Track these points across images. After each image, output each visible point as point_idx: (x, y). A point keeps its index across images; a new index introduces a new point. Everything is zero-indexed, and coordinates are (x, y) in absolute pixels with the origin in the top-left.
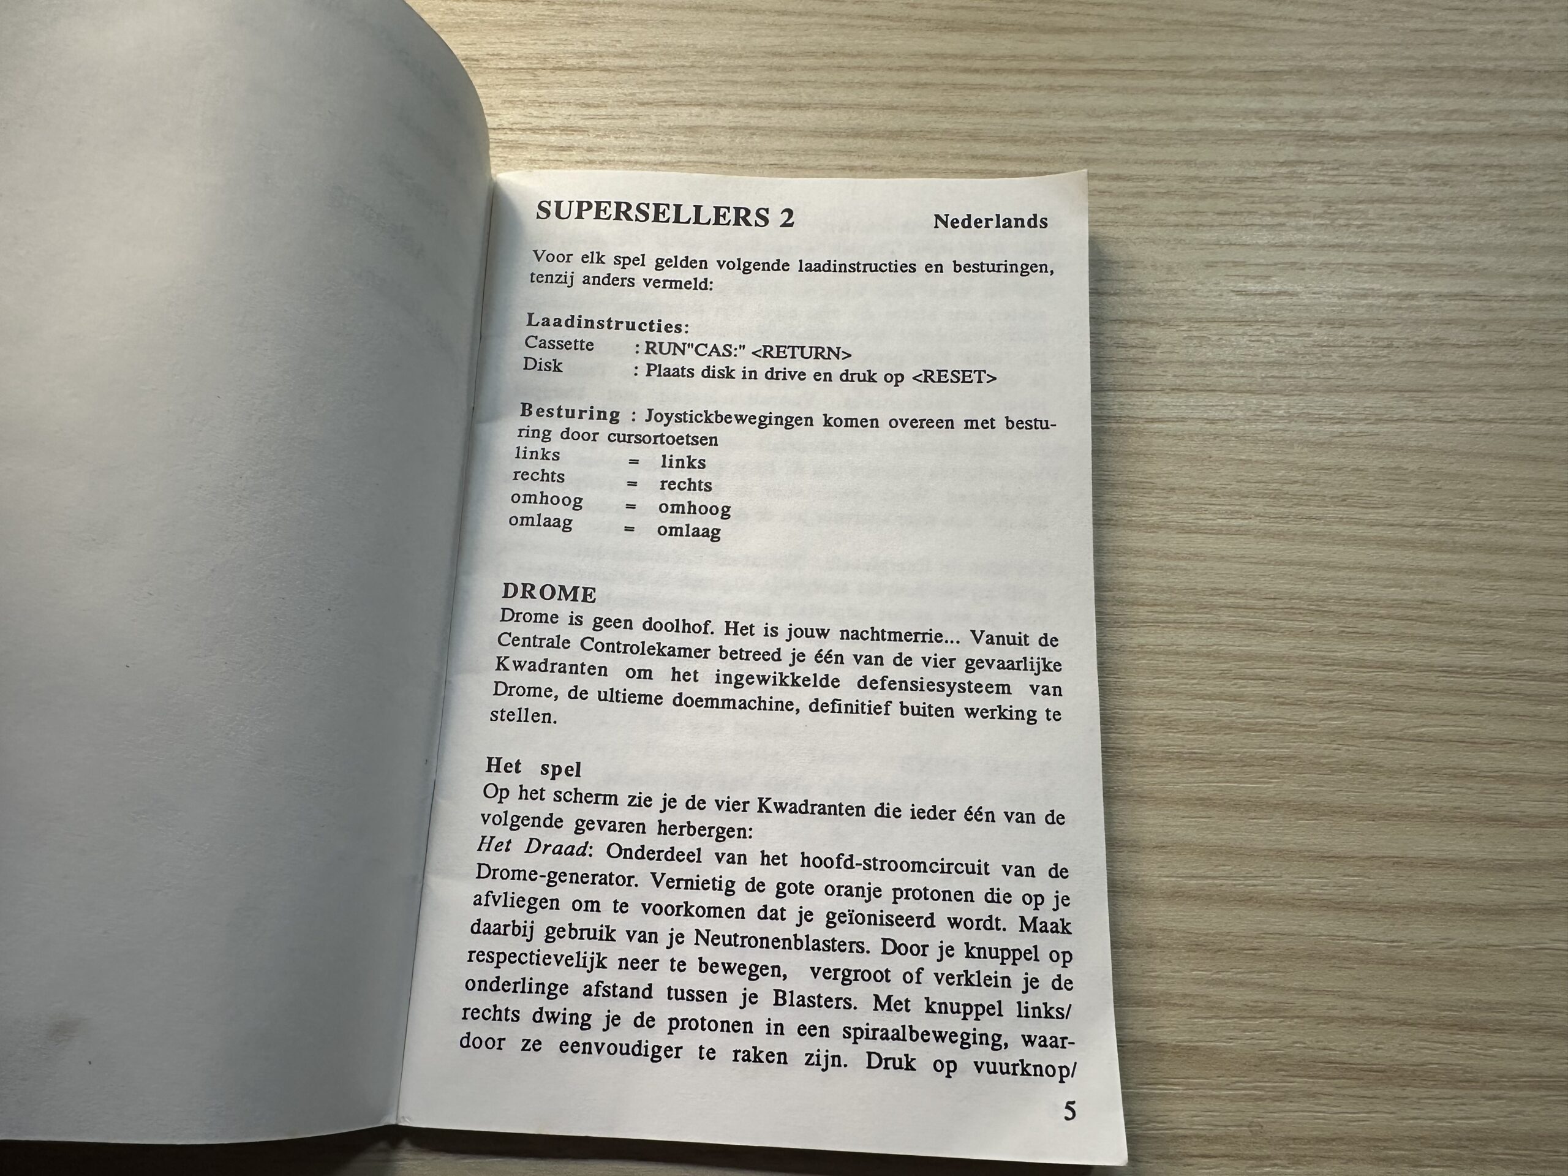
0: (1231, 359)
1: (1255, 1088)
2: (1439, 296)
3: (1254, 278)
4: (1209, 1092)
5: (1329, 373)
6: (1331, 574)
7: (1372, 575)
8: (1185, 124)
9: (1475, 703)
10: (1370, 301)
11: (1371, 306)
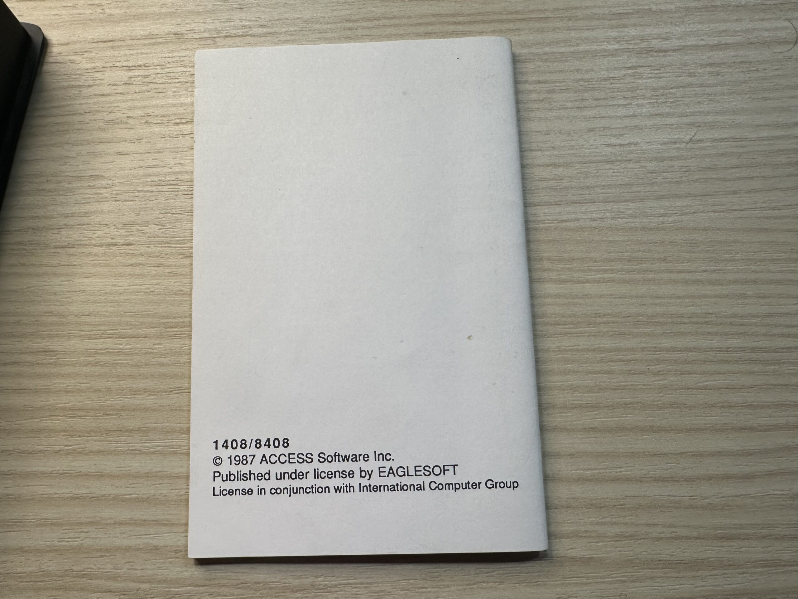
0: (603, 183)
2: (715, 140)
6: (658, 301)
7: (680, 301)
8: (575, 48)
10: (678, 145)
11: (678, 148)
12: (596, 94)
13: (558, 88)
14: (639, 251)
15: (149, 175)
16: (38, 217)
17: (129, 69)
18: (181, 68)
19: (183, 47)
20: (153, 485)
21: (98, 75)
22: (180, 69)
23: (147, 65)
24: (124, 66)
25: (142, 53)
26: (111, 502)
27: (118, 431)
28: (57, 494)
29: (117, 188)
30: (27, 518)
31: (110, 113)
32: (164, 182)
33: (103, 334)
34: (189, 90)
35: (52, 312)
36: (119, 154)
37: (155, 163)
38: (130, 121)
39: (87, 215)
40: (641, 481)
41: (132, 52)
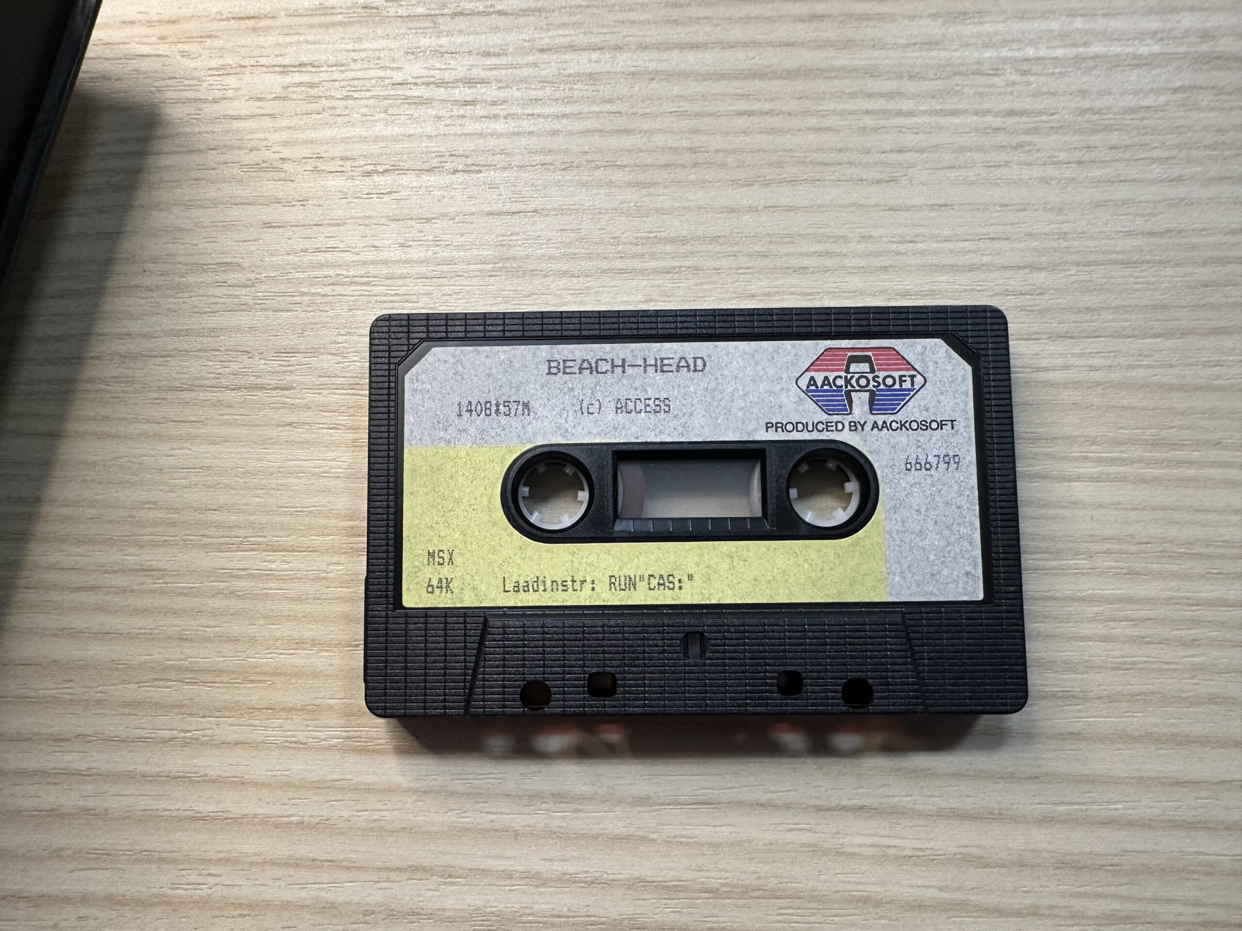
12: (1114, 138)
13: (1045, 125)
14: (1173, 427)
15: (321, 266)
16: (129, 335)
17: (284, 69)
18: (376, 71)
19: (380, 32)
20: (328, 802)
21: (232, 81)
22: (372, 73)
23: (316, 64)
24: (275, 66)
25: (307, 42)
26: (257, 828)
27: (267, 709)
28: (168, 810)
29: (264, 287)
30: (119, 848)
31: (251, 150)
32: (347, 279)
33: (241, 543)
34: (389, 112)
35: (154, 503)
36: (268, 225)
37: (331, 243)
38: (287, 167)
39: (213, 334)
40: (1150, 827)
41: (288, 39)
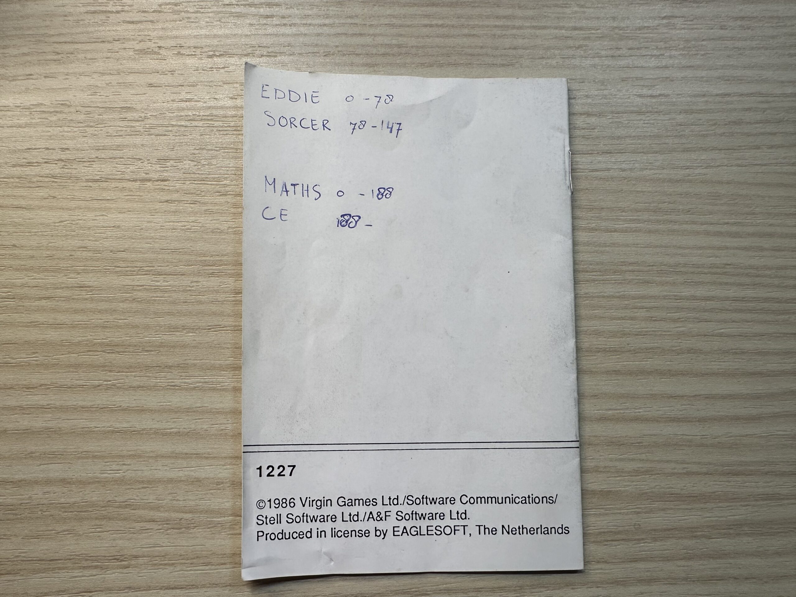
1: (638, 508)
3: (647, 86)
4: (616, 511)
5: (684, 141)
9: (748, 316)
